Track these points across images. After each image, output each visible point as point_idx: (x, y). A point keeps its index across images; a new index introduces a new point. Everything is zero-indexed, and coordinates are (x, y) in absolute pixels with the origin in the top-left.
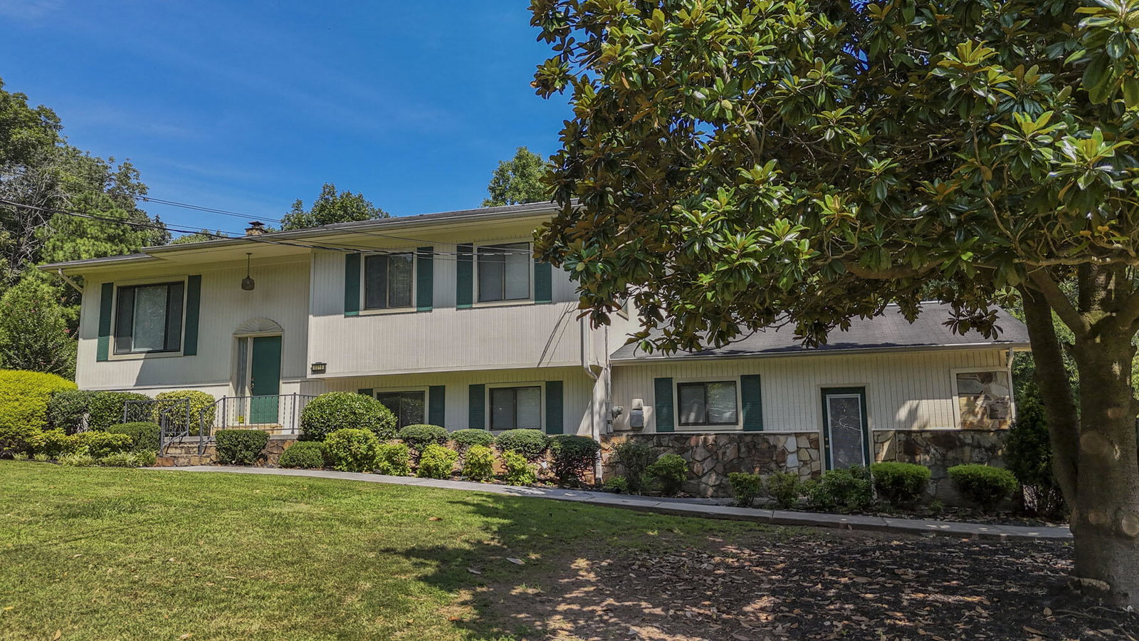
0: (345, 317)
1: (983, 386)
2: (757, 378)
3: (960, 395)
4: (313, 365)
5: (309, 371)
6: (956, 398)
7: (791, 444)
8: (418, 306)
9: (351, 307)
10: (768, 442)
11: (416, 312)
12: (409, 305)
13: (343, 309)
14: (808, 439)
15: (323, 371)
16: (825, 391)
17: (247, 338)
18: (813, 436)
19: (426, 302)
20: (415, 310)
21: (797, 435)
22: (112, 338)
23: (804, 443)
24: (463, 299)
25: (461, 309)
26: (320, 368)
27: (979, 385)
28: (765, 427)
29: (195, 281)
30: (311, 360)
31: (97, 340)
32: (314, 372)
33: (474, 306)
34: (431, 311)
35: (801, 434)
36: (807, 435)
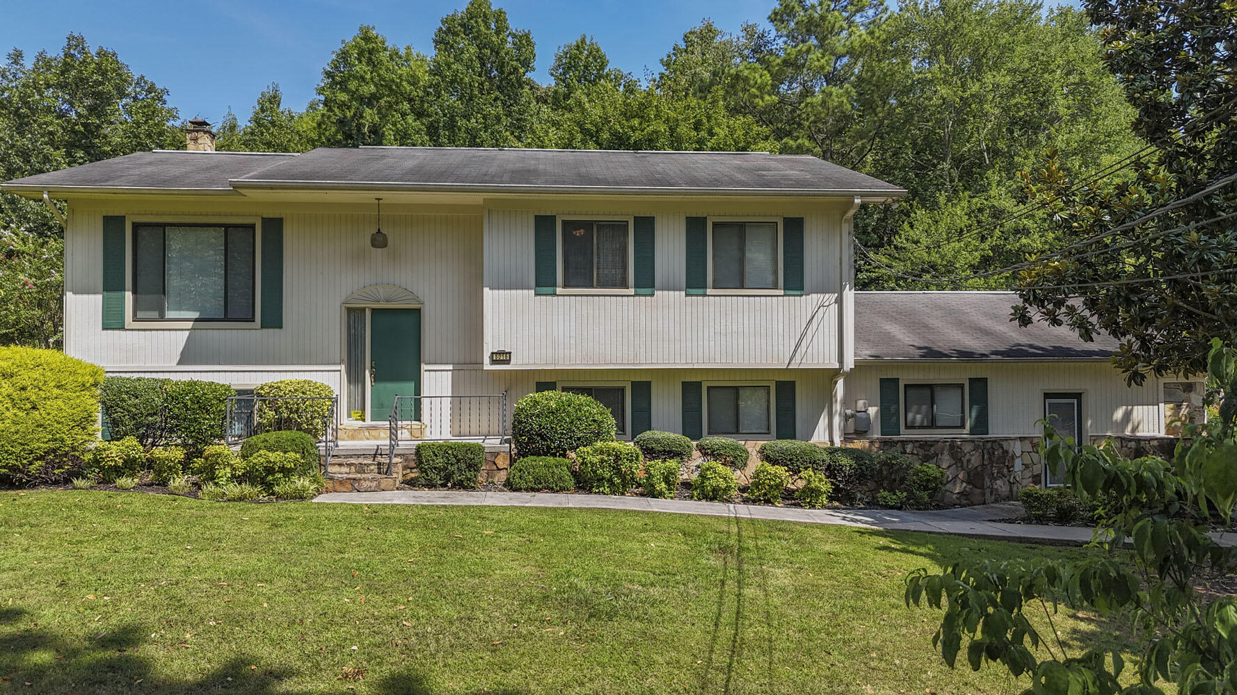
0: (536, 295)
1: (1185, 395)
2: (984, 381)
3: (1166, 402)
4: (493, 353)
5: (487, 360)
6: (1162, 405)
7: (1017, 448)
8: (636, 286)
9: (544, 282)
10: (1002, 448)
11: (635, 295)
12: (624, 285)
13: (533, 282)
14: (1031, 443)
15: (508, 362)
16: (1047, 396)
17: (363, 310)
18: (1035, 441)
19: (646, 282)
20: (631, 291)
21: (1022, 439)
22: (129, 295)
23: (1028, 447)
24: (695, 282)
25: (691, 295)
26: (501, 357)
27: (1181, 394)
28: (990, 431)
29: (274, 227)
30: (489, 347)
31: (100, 297)
32: (494, 362)
33: (709, 291)
34: (652, 295)
35: (1025, 438)
36: (1031, 439)
